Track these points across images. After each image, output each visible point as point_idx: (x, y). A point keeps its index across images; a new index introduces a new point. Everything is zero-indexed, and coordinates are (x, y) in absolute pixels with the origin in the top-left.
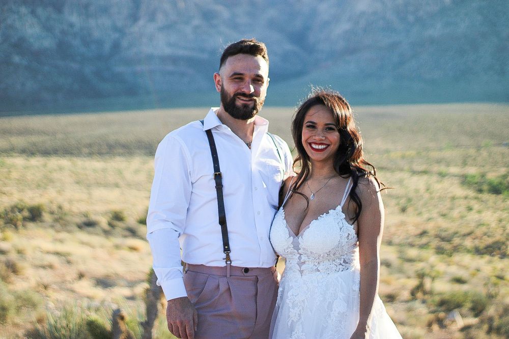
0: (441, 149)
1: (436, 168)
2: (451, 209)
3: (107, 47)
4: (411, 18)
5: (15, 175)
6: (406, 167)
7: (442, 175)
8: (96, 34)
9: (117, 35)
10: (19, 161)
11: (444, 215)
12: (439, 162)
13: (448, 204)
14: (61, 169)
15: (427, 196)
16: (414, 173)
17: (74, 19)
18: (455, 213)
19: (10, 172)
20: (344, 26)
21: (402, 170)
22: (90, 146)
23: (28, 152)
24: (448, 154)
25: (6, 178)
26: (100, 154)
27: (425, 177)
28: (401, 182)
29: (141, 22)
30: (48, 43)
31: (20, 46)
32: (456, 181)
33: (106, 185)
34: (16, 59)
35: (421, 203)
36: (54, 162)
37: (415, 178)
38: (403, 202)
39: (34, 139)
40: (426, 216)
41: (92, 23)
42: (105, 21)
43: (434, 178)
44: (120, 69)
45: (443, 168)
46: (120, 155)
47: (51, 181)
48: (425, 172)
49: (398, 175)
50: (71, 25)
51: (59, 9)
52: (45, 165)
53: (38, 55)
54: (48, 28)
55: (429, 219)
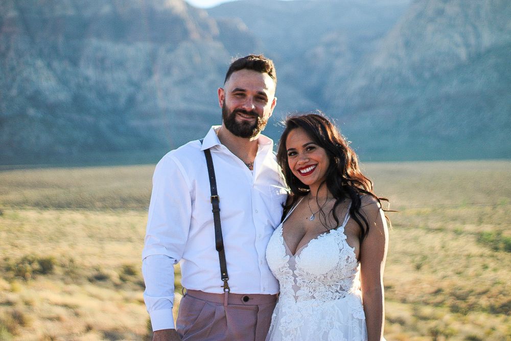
0: (456, 207)
1: (451, 226)
2: (467, 267)
3: (122, 100)
4: (427, 75)
5: (27, 228)
6: (421, 225)
7: (458, 233)
8: (112, 88)
9: (132, 89)
10: (32, 214)
11: (459, 273)
12: (454, 219)
13: (463, 262)
14: (74, 222)
15: (442, 253)
16: (429, 230)
17: (90, 72)
18: (471, 271)
19: (22, 224)
20: (360, 82)
21: (417, 227)
22: (103, 200)
23: (41, 205)
24: (463, 211)
25: (19, 231)
26: (114, 208)
27: (441, 235)
28: (416, 239)
29: (156, 77)
30: (63, 96)
31: (35, 99)
32: (472, 239)
33: (119, 240)
34: (31, 112)
35: (436, 260)
36: (67, 216)
37: (430, 236)
38: (418, 259)
39: (48, 192)
40: (441, 274)
41: (108, 77)
42: (121, 75)
43: (450, 236)
44: (135, 123)
45: (458, 226)
46: (133, 209)
47: (64, 234)
48: (440, 230)
49: (413, 233)
50: (87, 79)
51: (75, 62)
52: (58, 219)
53: (52, 109)
54: (63, 82)
55: (444, 277)
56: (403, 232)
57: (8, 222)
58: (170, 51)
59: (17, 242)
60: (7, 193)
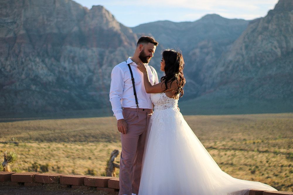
0: (276, 139)
1: (272, 149)
2: (281, 172)
3: (85, 80)
4: (258, 64)
5: (32, 152)
6: (256, 149)
7: (275, 153)
8: (79, 73)
9: (90, 74)
10: (35, 145)
11: (276, 176)
12: (274, 146)
13: (279, 169)
14: (58, 149)
15: (267, 165)
16: (260, 152)
17: (66, 65)
18: (283, 174)
19: (29, 151)
20: (221, 69)
21: (253, 151)
22: (74, 136)
23: (39, 140)
24: (279, 141)
25: (28, 154)
26: (81, 141)
27: (266, 155)
28: (252, 157)
29: (104, 67)
30: (51, 78)
31: (35, 80)
32: (284, 156)
33: (84, 158)
34: (33, 87)
35: (264, 169)
36: (54, 145)
37: (261, 155)
38: (253, 168)
39: (43, 132)
40: (266, 175)
41: (76, 67)
42: (84, 66)
43: (272, 155)
44: (92, 93)
45: (277, 149)
46: (93, 142)
47: (53, 156)
48: (266, 152)
49: (251, 153)
50: (65, 68)
51: (58, 60)
52: (49, 147)
53: (45, 85)
54: (51, 70)
55: (268, 177)
56: (246, 153)
57: (21, 149)
58: (111, 52)
59: (27, 160)
60: (20, 133)
